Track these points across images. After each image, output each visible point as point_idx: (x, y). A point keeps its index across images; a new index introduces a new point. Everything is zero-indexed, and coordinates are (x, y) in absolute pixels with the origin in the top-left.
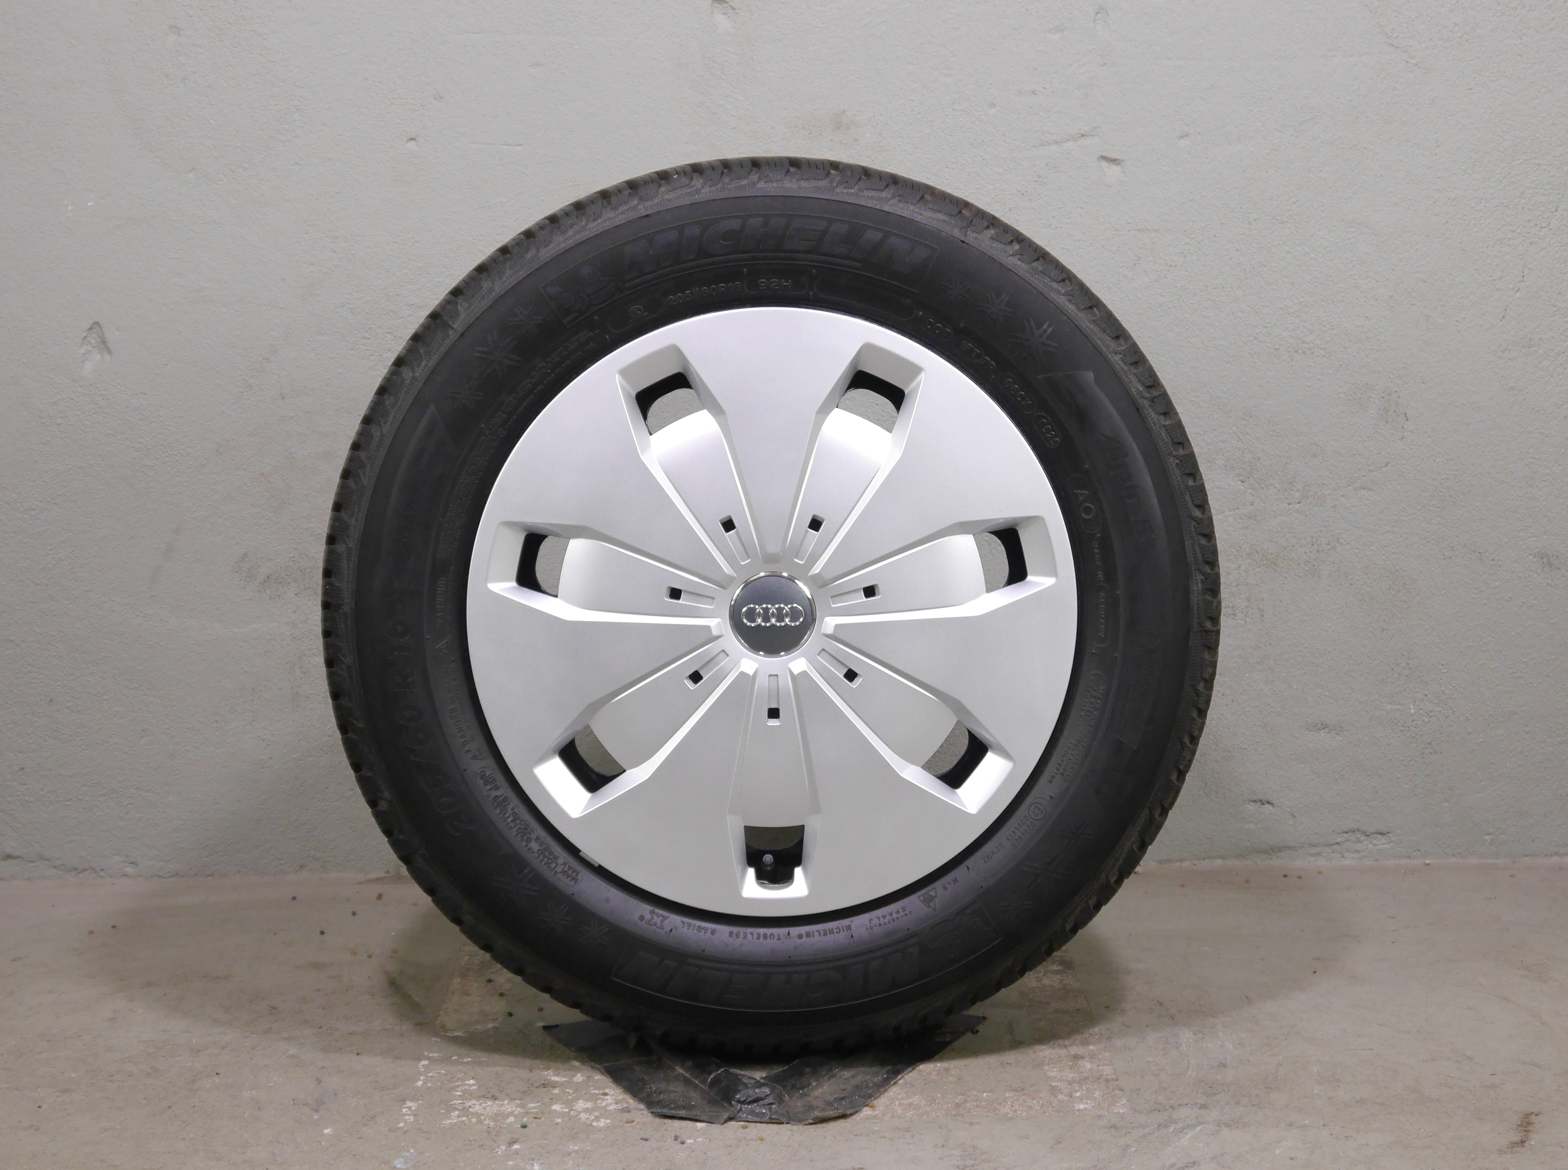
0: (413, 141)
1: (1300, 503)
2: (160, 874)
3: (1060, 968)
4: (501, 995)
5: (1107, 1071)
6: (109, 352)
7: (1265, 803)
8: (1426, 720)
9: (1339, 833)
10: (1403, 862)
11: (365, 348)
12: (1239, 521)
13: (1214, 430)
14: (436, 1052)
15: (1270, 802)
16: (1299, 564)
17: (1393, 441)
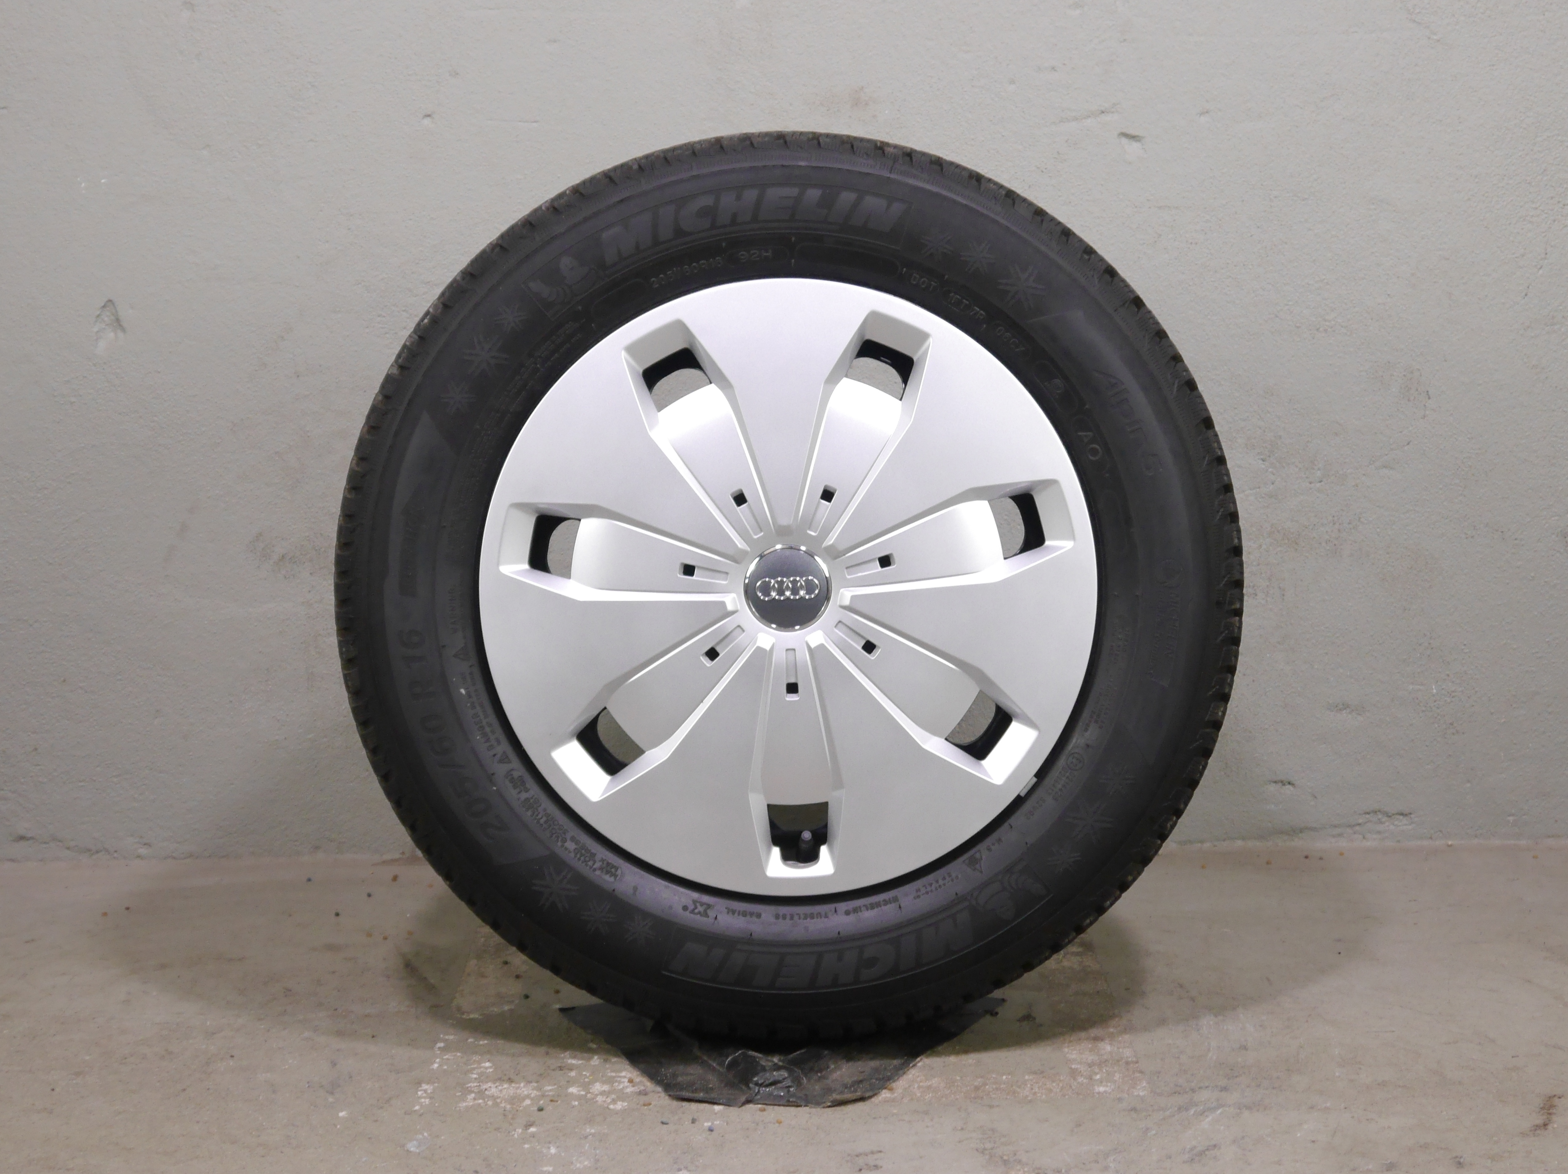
0: (428, 118)
1: (1321, 482)
2: (174, 855)
3: (1080, 949)
4: (518, 977)
5: (1127, 1053)
6: (123, 330)
7: (1286, 784)
8: (1449, 700)
9: (1360, 814)
10: (1426, 843)
11: (381, 325)
12: (1260, 500)
13: (1235, 408)
14: (452, 1035)
15: (1291, 783)
16: (1320, 543)
17: (1414, 419)
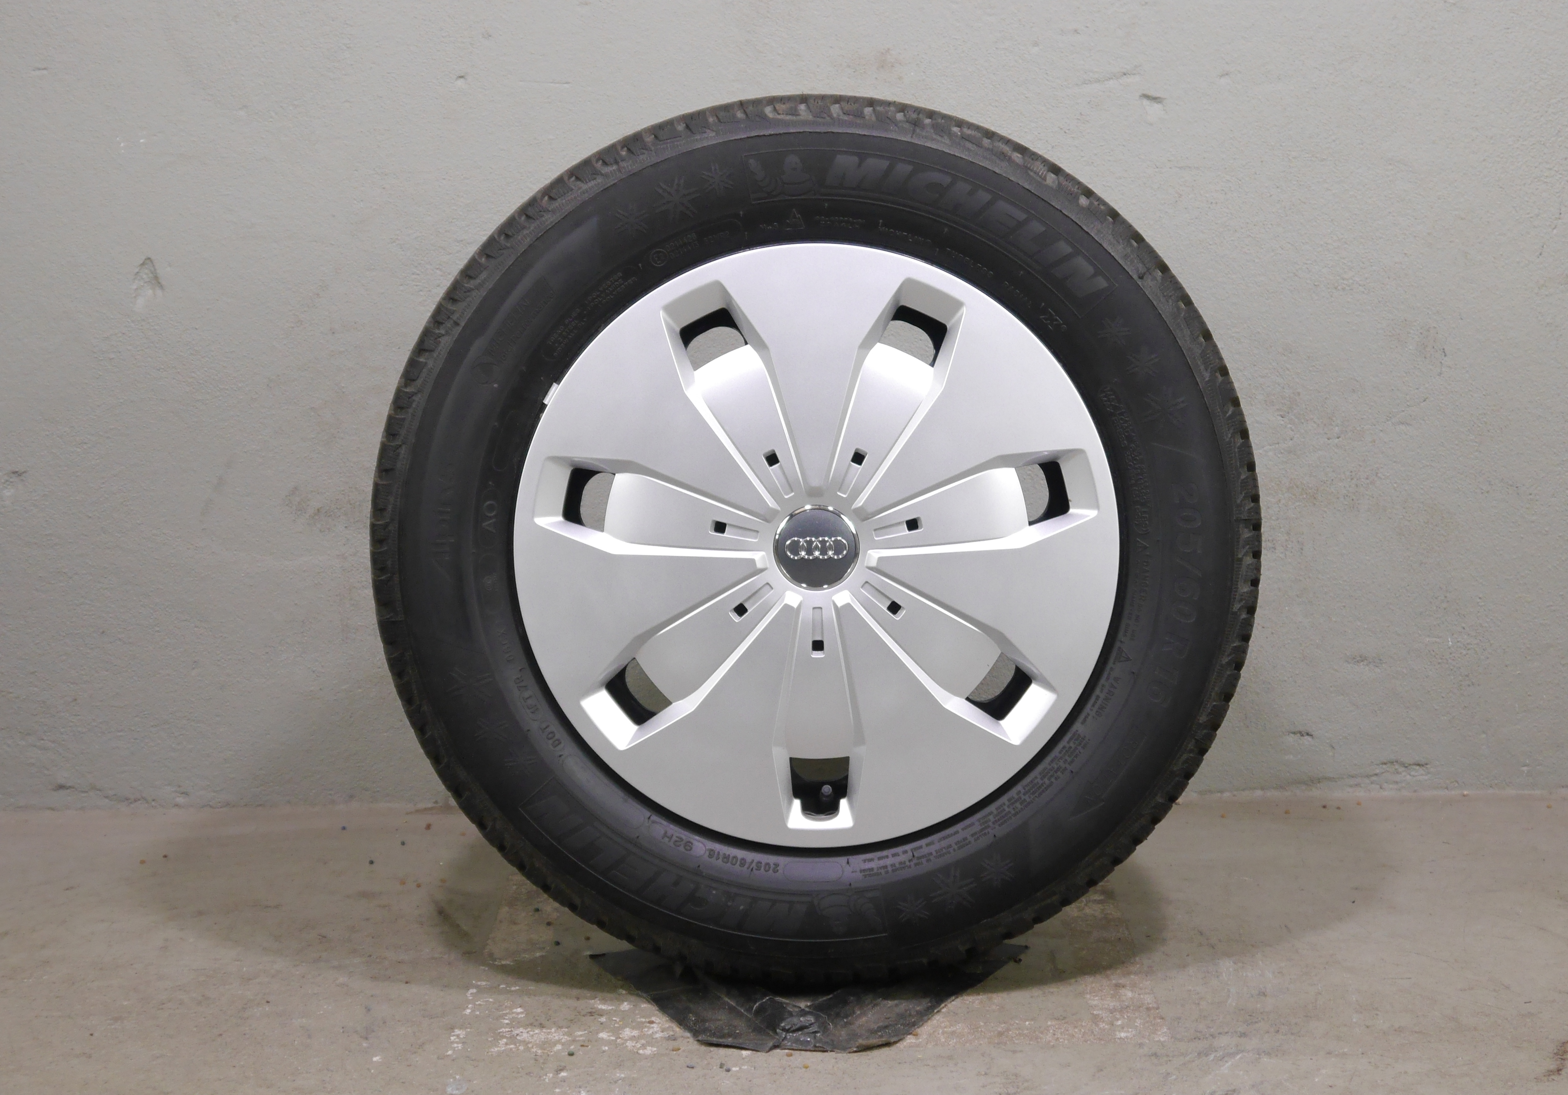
0: (462, 79)
1: (1338, 437)
2: (211, 803)
3: (1102, 897)
4: (549, 924)
5: (1148, 999)
6: (161, 287)
7: (1305, 734)
8: (1464, 652)
9: (1378, 765)
10: (1441, 793)
11: (414, 283)
12: (1279, 455)
13: (1255, 365)
14: (484, 981)
15: (1309, 733)
16: (1338, 498)
17: (1431, 377)
